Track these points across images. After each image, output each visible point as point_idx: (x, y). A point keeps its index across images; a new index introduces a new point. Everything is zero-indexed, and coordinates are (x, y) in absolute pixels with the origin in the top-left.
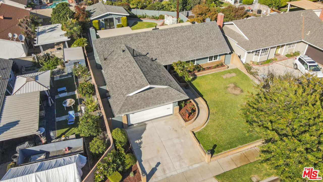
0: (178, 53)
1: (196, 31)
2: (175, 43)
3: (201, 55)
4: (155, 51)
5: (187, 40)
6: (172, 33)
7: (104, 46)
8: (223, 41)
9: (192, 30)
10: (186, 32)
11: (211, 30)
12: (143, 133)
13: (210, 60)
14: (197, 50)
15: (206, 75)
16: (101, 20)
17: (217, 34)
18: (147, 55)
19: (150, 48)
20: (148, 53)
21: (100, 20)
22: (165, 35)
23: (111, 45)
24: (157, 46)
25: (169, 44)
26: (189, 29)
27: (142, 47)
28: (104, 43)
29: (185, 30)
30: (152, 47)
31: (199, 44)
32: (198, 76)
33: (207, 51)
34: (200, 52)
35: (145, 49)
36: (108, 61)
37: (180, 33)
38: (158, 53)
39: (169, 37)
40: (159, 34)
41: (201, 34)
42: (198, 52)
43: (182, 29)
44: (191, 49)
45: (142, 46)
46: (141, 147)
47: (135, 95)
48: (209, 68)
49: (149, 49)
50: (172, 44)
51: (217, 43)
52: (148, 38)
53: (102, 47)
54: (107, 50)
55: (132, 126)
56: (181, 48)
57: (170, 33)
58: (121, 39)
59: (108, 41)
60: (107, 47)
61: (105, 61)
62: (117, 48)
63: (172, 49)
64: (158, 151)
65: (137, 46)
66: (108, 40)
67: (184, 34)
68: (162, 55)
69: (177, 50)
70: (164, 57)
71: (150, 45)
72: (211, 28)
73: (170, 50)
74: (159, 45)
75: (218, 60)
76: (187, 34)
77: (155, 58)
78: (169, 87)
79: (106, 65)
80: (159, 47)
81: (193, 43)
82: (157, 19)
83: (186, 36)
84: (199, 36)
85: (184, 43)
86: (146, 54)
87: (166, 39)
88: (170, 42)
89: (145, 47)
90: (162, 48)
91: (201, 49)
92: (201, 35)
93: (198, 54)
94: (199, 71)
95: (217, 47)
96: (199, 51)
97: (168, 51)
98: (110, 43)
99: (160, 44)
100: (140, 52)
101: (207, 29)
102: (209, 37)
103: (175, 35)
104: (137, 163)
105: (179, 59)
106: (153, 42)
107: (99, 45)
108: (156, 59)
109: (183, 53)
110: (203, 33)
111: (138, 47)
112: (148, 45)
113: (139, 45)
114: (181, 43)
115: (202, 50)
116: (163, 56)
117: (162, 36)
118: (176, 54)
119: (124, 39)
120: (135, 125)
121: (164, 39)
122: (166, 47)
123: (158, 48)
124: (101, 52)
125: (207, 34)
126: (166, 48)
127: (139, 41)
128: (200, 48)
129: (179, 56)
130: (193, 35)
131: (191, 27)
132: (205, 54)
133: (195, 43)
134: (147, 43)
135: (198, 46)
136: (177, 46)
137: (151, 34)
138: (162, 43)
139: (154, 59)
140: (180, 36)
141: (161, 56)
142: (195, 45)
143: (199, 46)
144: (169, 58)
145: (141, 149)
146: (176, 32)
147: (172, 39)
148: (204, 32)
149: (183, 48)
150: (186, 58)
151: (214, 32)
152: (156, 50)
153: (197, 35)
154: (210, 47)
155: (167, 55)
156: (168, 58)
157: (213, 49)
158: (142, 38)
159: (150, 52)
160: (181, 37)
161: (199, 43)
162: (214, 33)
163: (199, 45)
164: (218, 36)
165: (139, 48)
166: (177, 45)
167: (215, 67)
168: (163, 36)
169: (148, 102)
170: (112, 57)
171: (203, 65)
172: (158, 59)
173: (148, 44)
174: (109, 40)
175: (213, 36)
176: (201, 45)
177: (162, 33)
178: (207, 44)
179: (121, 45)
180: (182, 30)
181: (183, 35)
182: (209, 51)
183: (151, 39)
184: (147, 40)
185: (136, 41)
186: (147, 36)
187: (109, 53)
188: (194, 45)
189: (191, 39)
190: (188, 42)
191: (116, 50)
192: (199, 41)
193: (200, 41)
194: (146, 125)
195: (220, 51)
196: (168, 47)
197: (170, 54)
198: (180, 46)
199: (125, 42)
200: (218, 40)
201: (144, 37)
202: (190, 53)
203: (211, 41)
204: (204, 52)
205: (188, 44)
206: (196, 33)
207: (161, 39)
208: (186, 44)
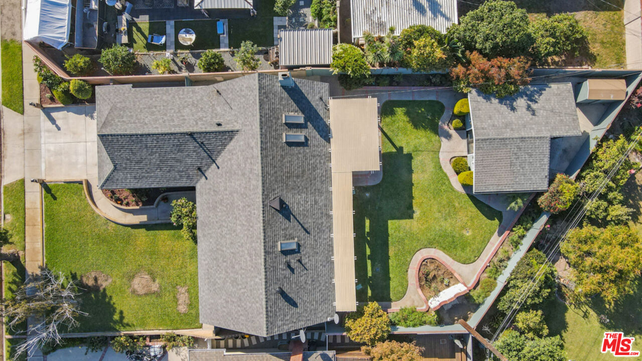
0: (212, 221)
1: (249, 280)
4: (220, 182)
5: (232, 251)
6: (251, 229)
7: (243, 93)
10: (246, 256)
11: (246, 313)
17: (236, 318)
18: (214, 164)
19: (228, 175)
20: (218, 168)
22: (249, 213)
23: (242, 106)
24: (228, 189)
25: (230, 213)
26: (254, 266)
27: (230, 159)
28: (249, 94)
29: (254, 257)
30: (228, 179)
31: (222, 270)
34: (206, 262)
35: (226, 164)
36: (215, 97)
37: (248, 245)
38: (215, 185)
39: (243, 218)
40: (253, 203)
41: (240, 287)
43: (256, 253)
44: (214, 249)
45: (232, 162)
46: (86, 116)
49: (227, 172)
50: (229, 217)
51: (219, 308)
52: (246, 176)
53: (241, 90)
54: (234, 97)
56: (219, 231)
57: (251, 224)
58: (252, 126)
59: (251, 102)
60: (239, 98)
62: (235, 115)
63: (220, 214)
65: (234, 152)
66: (253, 102)
67: (246, 252)
68: (212, 191)
69: (217, 222)
70: (209, 193)
71: (231, 177)
72: (250, 315)
73: (218, 210)
74: (231, 194)
76: (245, 258)
77: (208, 178)
79: (209, 93)
80: (227, 192)
81: (225, 260)
83: (241, 253)
84: (236, 279)
85: (228, 242)
86: (218, 165)
87: (240, 212)
88: (234, 216)
89: (229, 165)
90: (225, 197)
91: (212, 269)
92: (238, 285)
93: (205, 258)
95: (213, 301)
97: (218, 205)
98: (247, 106)
99: (232, 196)
100: (222, 154)
101: (250, 305)
102: (234, 300)
103: (246, 232)
104: (62, 105)
105: (201, 219)
106: (238, 183)
107: (245, 86)
108: (206, 178)
109: (210, 232)
110: (242, 290)
111: (232, 154)
112: (233, 172)
113: (234, 157)
114: (228, 236)
115: (210, 270)
118: (210, 217)
119: (250, 132)
121: (240, 207)
122: (225, 205)
123: (226, 190)
124: (232, 87)
125: (240, 300)
126: (223, 204)
127: (243, 158)
128: (213, 267)
129: (206, 221)
130: (241, 268)
131: (258, 273)
133: (225, 264)
134: (236, 172)
135: (218, 266)
136: (224, 226)
137: (254, 186)
138: (233, 201)
139: (206, 175)
140: (242, 241)
141: (210, 189)
142: (221, 261)
143: (218, 268)
145: (84, 115)
146: (252, 238)
147: (238, 222)
148: (244, 293)
149: (219, 235)
151: (241, 315)
152: (222, 184)
153: (240, 276)
154: (214, 288)
155: (211, 201)
156: (206, 200)
158: (247, 165)
159: (219, 171)
160: (239, 242)
161: (224, 273)
162: (239, 314)
163: (220, 270)
164: (232, 319)
165: (231, 154)
166: (226, 225)
168: (247, 207)
170: (222, 104)
172: (207, 181)
173: (235, 173)
174: (253, 104)
175: (234, 307)
176: (218, 272)
177: (254, 209)
178: (219, 286)
179: (241, 123)
180: (254, 252)
181: (244, 249)
183: (244, 182)
184: (244, 174)
185: (243, 153)
186: (251, 177)
187: (229, 101)
188: (222, 259)
189: (234, 260)
190: (228, 251)
191: (233, 113)
192: (227, 272)
196: (225, 209)
197: (211, 206)
198: (223, 232)
199: (244, 131)
200: (225, 314)
201: (250, 170)
202: (207, 243)
203: (224, 298)
204: (207, 271)
205: (224, 249)
206: (243, 276)
207: (242, 203)
208: (225, 244)
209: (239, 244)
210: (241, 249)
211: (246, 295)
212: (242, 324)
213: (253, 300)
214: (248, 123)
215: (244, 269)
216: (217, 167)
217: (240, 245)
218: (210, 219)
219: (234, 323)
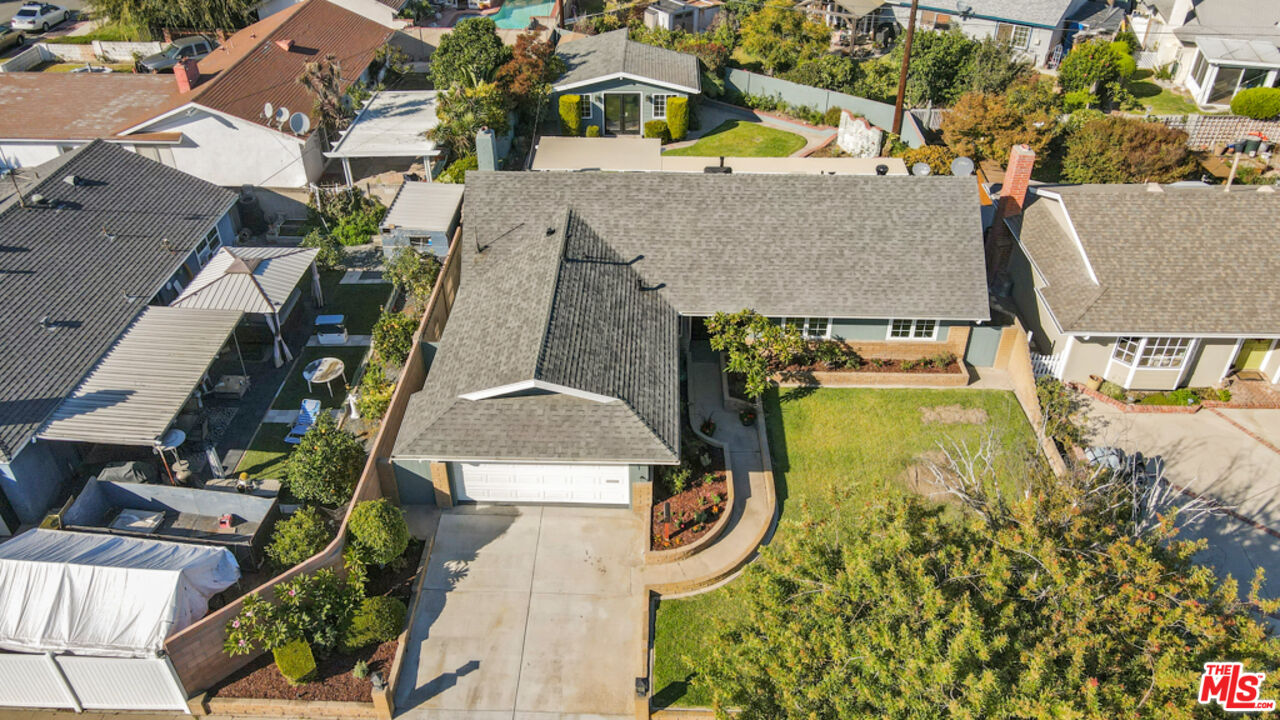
0: (756, 279)
1: (870, 204)
2: (762, 237)
3: (849, 304)
4: (672, 254)
5: (817, 236)
6: (769, 195)
7: (498, 200)
8: (973, 267)
9: (854, 198)
10: (824, 206)
11: (939, 212)
12: (490, 541)
13: (894, 334)
14: (840, 282)
15: (860, 389)
16: (592, 97)
17: (956, 234)
18: (634, 265)
19: (657, 238)
20: (641, 257)
21: (588, 97)
22: (738, 198)
23: (523, 203)
24: (688, 239)
25: (737, 236)
26: (842, 193)
27: (627, 231)
28: (501, 189)
29: (824, 193)
30: (667, 238)
31: (860, 259)
32: (826, 386)
33: (882, 296)
34: (849, 295)
35: (634, 241)
36: (489, 257)
37: (801, 203)
38: (679, 265)
39: (747, 210)
40: (716, 191)
41: (888, 223)
42: (843, 290)
43: (815, 188)
44: (818, 275)
45: (631, 226)
46: (451, 590)
47: (490, 401)
48: (889, 365)
49: (653, 241)
50: (747, 240)
51: (944, 269)
52: (664, 201)
53: (490, 203)
54: (499, 219)
55: (468, 508)
56: (776, 261)
57: (759, 195)
58: (566, 186)
59: (518, 185)
60: (505, 208)
61: (480, 255)
62: (537, 217)
63: (740, 259)
64: (499, 622)
65: (612, 222)
66: (519, 181)
67: (815, 207)
68: (689, 274)
69: (759, 266)
70: (695, 282)
71: (663, 230)
72: (942, 205)
73: (732, 262)
74: (697, 233)
75: (934, 338)
76: (829, 210)
77: (661, 281)
78: (620, 402)
79: (476, 271)
80: (695, 241)
81: (838, 252)
82: (817, 124)
83: (820, 218)
84: (874, 229)
85: (798, 243)
86: (635, 257)
87: (735, 216)
88: (743, 228)
89: (640, 234)
90: (704, 247)
91: (862, 283)
92: (885, 227)
93: (841, 299)
94: (837, 366)
95: (933, 285)
96: (847, 290)
97: (722, 262)
98: (524, 193)
99: (702, 231)
100: (613, 247)
101: (922, 205)
102: (919, 238)
103: (776, 207)
104: (402, 639)
105: (753, 303)
106: (676, 218)
107: (483, 196)
108: (662, 286)
109: (780, 283)
110: (895, 218)
111: (616, 226)
112: (654, 226)
113: (622, 222)
114: (787, 244)
115: (865, 288)
116: (694, 278)
117: (722, 201)
118: (747, 282)
119: (577, 190)
120: (478, 507)
121: (726, 216)
122: (721, 247)
123: (689, 244)
124: (479, 220)
125: (916, 224)
126: (719, 251)
127: (627, 204)
128: (858, 278)
129: (756, 291)
130: (850, 218)
131: (855, 185)
132: (871, 304)
133: (846, 252)
134: (653, 220)
135: (853, 267)
136: (766, 251)
137: (682, 186)
138: (712, 230)
139: (655, 286)
140: (794, 214)
141: (686, 278)
142: (841, 262)
143: (858, 268)
144: (715, 290)
145: (448, 594)
146: (786, 195)
147: (756, 221)
148: (901, 217)
149: (785, 263)
150: (780, 306)
151: (946, 222)
152: (677, 250)
153: (867, 222)
154: (903, 280)
155: (713, 278)
156: (710, 289)
157: (913, 292)
158: (641, 196)
159: (649, 255)
160: (797, 221)
161: (865, 256)
162: (946, 227)
163: (861, 264)
164: (961, 242)
165: (616, 230)
166: (765, 248)
167: (913, 368)
168: (725, 203)
169: (523, 439)
170: (508, 244)
171: (864, 348)
172: (669, 285)
173: (655, 222)
174: (524, 182)
175: (935, 238)
176: (867, 268)
177: (730, 189)
178: (897, 268)
179: (556, 206)
180: (815, 192)
181: (810, 212)
182: (891, 296)
183: (674, 205)
184: (660, 205)
185: (618, 204)
186: (666, 191)
187: (504, 230)
188: (836, 260)
189: (835, 233)
190: (818, 244)
191: (532, 221)
192: (864, 248)
193: (868, 249)
194: (515, 515)
195: (943, 305)
196: (730, 247)
197: (723, 278)
198: (778, 255)
199: (573, 201)
200: (954, 258)
201: (652, 193)
202: (807, 291)
203: (920, 258)
204: (869, 295)
205: (815, 252)
206: (865, 214)
207: (715, 213)
208: (803, 251)
209: (800, 222)
210: (811, 219)
211: (902, 212)
212: (965, 220)
213: (910, 197)
214: (558, 193)
215: (851, 214)
216: (640, 261)
217: (802, 219)
218: (752, 282)
219: (968, 238)
